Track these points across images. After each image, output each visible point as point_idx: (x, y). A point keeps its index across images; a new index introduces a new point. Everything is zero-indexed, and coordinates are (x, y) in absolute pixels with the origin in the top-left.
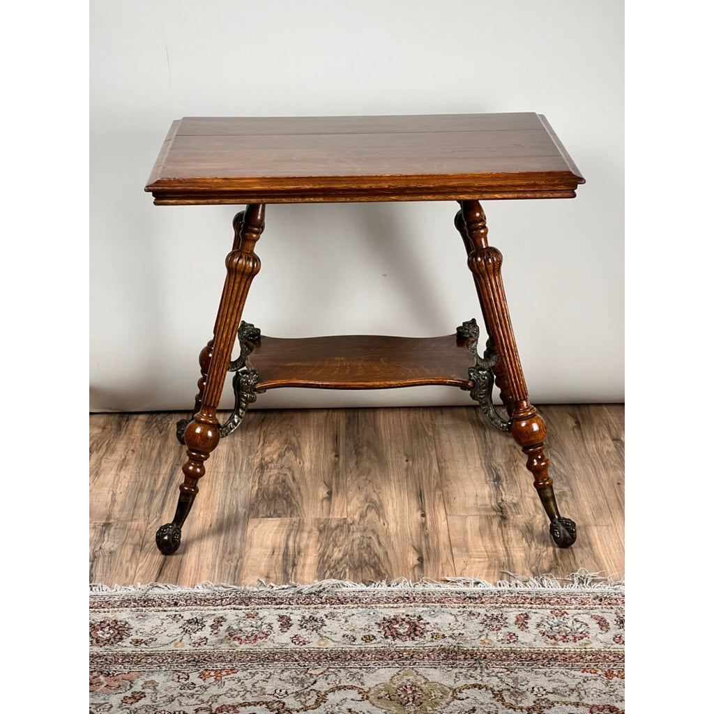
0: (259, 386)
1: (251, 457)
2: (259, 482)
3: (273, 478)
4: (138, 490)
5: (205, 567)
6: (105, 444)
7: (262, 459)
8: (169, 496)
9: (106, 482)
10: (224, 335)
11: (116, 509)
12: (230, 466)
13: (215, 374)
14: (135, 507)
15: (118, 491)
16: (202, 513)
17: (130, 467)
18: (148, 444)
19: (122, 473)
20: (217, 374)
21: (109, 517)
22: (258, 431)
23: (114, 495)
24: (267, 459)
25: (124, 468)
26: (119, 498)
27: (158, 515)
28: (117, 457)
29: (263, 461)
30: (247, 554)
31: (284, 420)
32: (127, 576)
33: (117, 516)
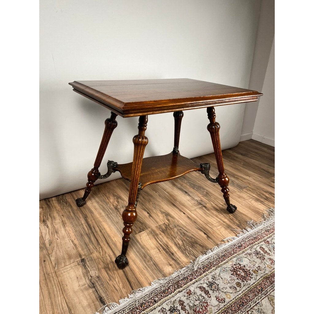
1: (109, 205)
4: (81, 236)
5: (143, 269)
6: (48, 216)
8: (95, 234)
9: (64, 235)
11: (80, 249)
12: (105, 212)
14: (87, 246)
15: (73, 239)
16: (115, 239)
17: (68, 224)
18: (66, 211)
19: (67, 228)
21: (80, 256)
22: (101, 193)
23: (72, 241)
25: (65, 225)
26: (76, 242)
27: (99, 246)
28: (58, 220)
30: (151, 255)
31: (105, 187)
32: (117, 290)
33: (83, 254)
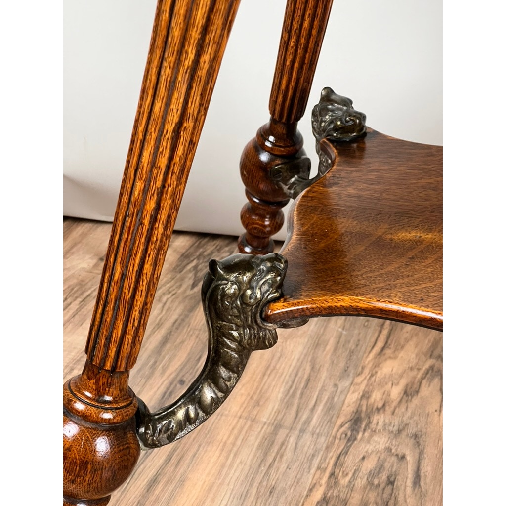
0: (279, 308)
2: (332, 474)
3: (369, 465)
7: (366, 395)
10: (146, 155)
13: (117, 276)
20: (123, 276)
24: (377, 397)
29: (364, 402)
